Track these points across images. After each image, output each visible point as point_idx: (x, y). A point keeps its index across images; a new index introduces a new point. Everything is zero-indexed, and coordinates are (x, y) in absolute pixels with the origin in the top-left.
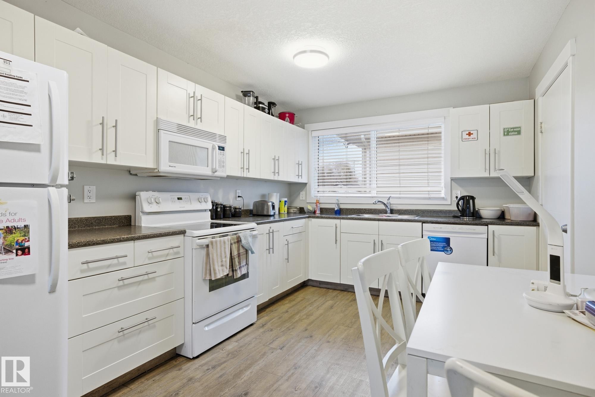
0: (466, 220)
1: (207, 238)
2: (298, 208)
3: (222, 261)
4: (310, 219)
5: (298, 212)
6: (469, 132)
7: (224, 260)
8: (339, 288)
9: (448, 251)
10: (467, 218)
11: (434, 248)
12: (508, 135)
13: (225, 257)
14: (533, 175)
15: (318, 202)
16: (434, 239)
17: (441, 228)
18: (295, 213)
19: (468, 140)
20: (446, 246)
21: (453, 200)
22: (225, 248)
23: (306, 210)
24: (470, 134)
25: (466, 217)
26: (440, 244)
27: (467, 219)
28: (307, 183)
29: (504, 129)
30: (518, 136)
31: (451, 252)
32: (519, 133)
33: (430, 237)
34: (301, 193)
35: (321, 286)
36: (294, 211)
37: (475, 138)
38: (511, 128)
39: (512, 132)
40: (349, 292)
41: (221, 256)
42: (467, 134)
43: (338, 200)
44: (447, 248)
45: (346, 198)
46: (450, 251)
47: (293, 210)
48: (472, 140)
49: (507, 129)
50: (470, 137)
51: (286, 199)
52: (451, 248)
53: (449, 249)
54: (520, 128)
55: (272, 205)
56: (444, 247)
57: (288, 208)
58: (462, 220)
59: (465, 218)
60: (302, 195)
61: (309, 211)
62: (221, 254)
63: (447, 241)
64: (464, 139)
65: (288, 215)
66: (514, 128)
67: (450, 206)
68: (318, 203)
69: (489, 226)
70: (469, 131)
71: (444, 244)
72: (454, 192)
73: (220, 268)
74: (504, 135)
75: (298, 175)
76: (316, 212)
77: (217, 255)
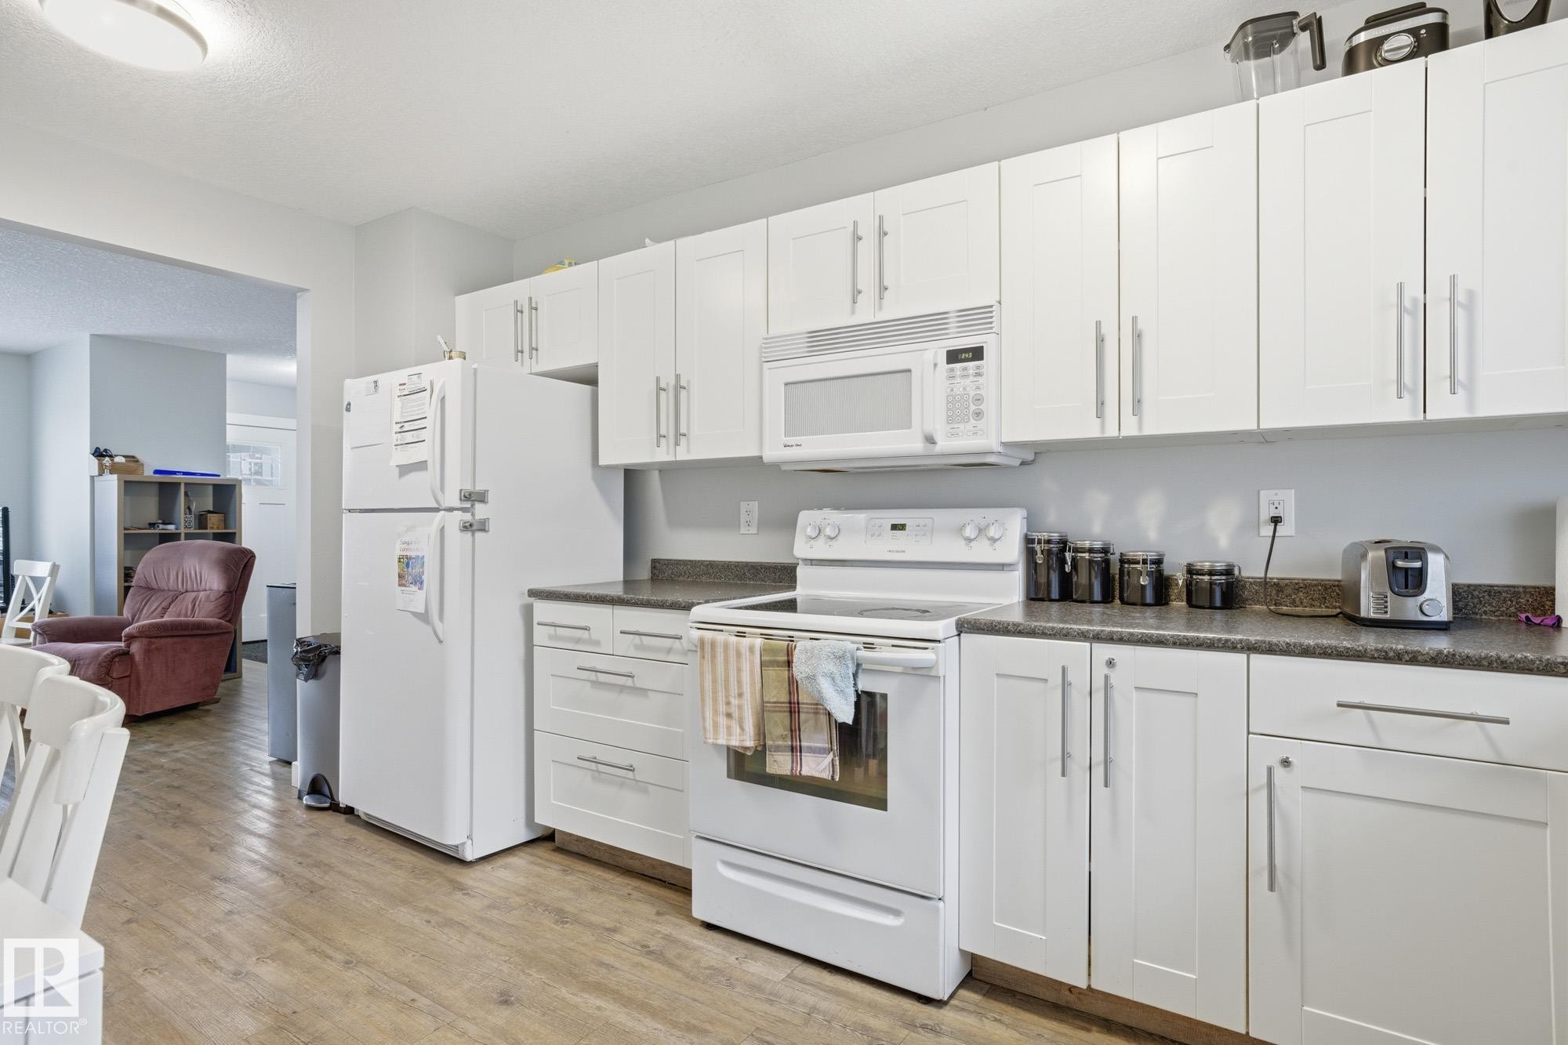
1: (722, 631)
3: (728, 703)
7: (734, 701)
13: (740, 695)
22: (739, 670)
41: (727, 688)
62: (727, 680)
73: (722, 720)
77: (714, 681)
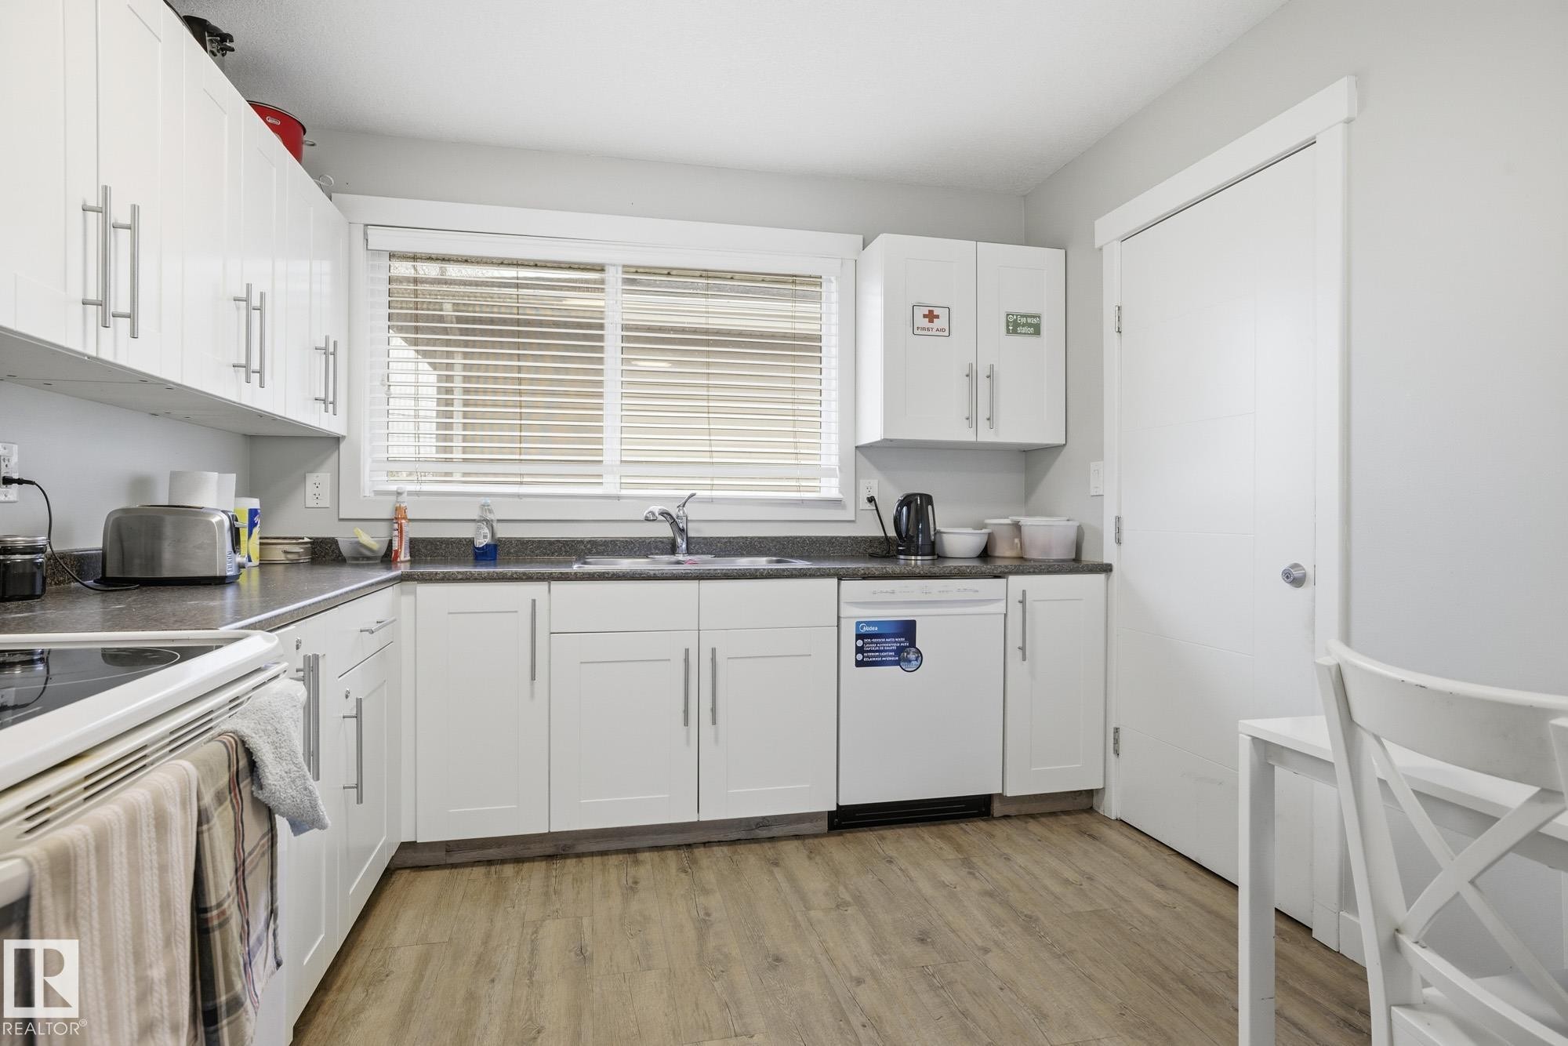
0: (916, 564)
2: (306, 540)
4: (409, 585)
5: (305, 559)
6: (929, 311)
8: (537, 849)
9: (910, 661)
10: (919, 558)
11: (872, 657)
12: (1015, 332)
14: (1064, 443)
15: (398, 518)
16: (873, 629)
17: (893, 592)
18: (294, 564)
19: (930, 333)
20: (906, 647)
21: (861, 508)
23: (345, 548)
24: (931, 316)
25: (917, 555)
26: (889, 642)
27: (919, 562)
28: (344, 437)
29: (1008, 315)
30: (1034, 339)
31: (919, 663)
32: (1037, 330)
33: (862, 622)
34: (311, 479)
35: (456, 858)
36: (290, 556)
37: (943, 330)
38: (1022, 316)
39: (1024, 325)
40: (579, 856)
42: (925, 316)
43: (484, 507)
44: (908, 653)
45: (517, 500)
46: (917, 660)
47: (286, 552)
48: (938, 333)
49: (1013, 315)
50: (930, 325)
51: (255, 503)
52: (919, 652)
53: (912, 656)
54: (1039, 317)
55: (232, 526)
56: (899, 651)
57: (261, 544)
58: (907, 565)
59: (913, 558)
60: (317, 486)
61: (368, 553)
63: (907, 630)
64: (918, 328)
65: (262, 574)
66: (1026, 316)
67: (852, 525)
68: (405, 518)
69: (1011, 578)
70: (931, 309)
71: (900, 643)
72: (863, 483)
74: (1008, 331)
75: (325, 401)
76: (397, 556)
